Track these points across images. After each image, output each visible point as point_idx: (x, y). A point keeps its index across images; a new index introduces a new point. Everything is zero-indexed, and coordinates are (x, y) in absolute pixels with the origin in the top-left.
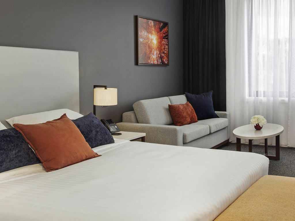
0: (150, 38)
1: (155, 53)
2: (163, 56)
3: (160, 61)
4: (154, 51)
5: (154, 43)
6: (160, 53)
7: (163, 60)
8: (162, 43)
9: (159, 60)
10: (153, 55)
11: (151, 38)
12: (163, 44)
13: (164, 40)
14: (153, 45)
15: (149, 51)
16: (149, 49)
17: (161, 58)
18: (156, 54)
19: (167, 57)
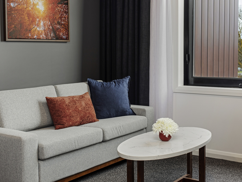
0: (30, 3)
1: (42, 24)
2: (58, 29)
3: (52, 35)
4: (39, 21)
5: (40, 9)
6: (51, 24)
7: (59, 34)
8: (57, 9)
9: (50, 34)
10: (38, 26)
11: (32, 3)
12: (59, 12)
13: (60, 5)
14: (36, 12)
15: (29, 20)
16: (29, 18)
17: (54, 30)
18: (44, 25)
19: (66, 29)
